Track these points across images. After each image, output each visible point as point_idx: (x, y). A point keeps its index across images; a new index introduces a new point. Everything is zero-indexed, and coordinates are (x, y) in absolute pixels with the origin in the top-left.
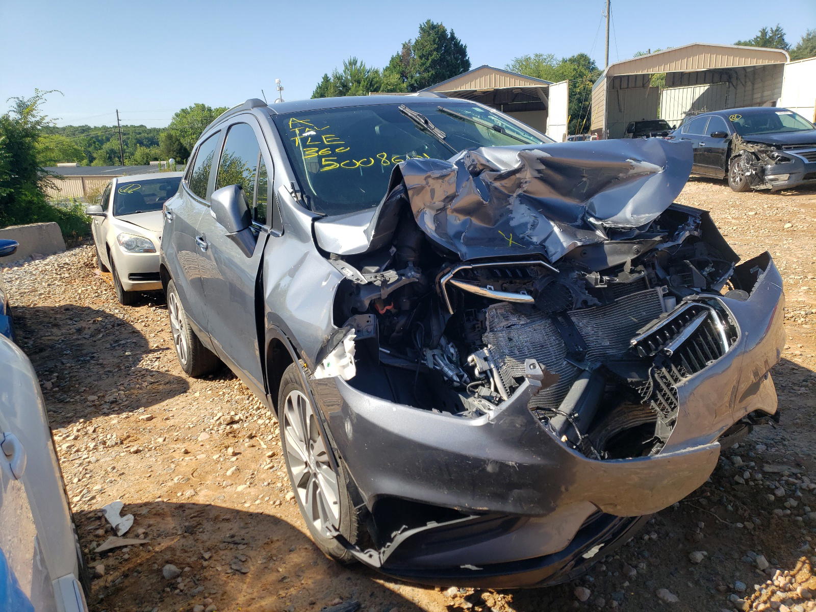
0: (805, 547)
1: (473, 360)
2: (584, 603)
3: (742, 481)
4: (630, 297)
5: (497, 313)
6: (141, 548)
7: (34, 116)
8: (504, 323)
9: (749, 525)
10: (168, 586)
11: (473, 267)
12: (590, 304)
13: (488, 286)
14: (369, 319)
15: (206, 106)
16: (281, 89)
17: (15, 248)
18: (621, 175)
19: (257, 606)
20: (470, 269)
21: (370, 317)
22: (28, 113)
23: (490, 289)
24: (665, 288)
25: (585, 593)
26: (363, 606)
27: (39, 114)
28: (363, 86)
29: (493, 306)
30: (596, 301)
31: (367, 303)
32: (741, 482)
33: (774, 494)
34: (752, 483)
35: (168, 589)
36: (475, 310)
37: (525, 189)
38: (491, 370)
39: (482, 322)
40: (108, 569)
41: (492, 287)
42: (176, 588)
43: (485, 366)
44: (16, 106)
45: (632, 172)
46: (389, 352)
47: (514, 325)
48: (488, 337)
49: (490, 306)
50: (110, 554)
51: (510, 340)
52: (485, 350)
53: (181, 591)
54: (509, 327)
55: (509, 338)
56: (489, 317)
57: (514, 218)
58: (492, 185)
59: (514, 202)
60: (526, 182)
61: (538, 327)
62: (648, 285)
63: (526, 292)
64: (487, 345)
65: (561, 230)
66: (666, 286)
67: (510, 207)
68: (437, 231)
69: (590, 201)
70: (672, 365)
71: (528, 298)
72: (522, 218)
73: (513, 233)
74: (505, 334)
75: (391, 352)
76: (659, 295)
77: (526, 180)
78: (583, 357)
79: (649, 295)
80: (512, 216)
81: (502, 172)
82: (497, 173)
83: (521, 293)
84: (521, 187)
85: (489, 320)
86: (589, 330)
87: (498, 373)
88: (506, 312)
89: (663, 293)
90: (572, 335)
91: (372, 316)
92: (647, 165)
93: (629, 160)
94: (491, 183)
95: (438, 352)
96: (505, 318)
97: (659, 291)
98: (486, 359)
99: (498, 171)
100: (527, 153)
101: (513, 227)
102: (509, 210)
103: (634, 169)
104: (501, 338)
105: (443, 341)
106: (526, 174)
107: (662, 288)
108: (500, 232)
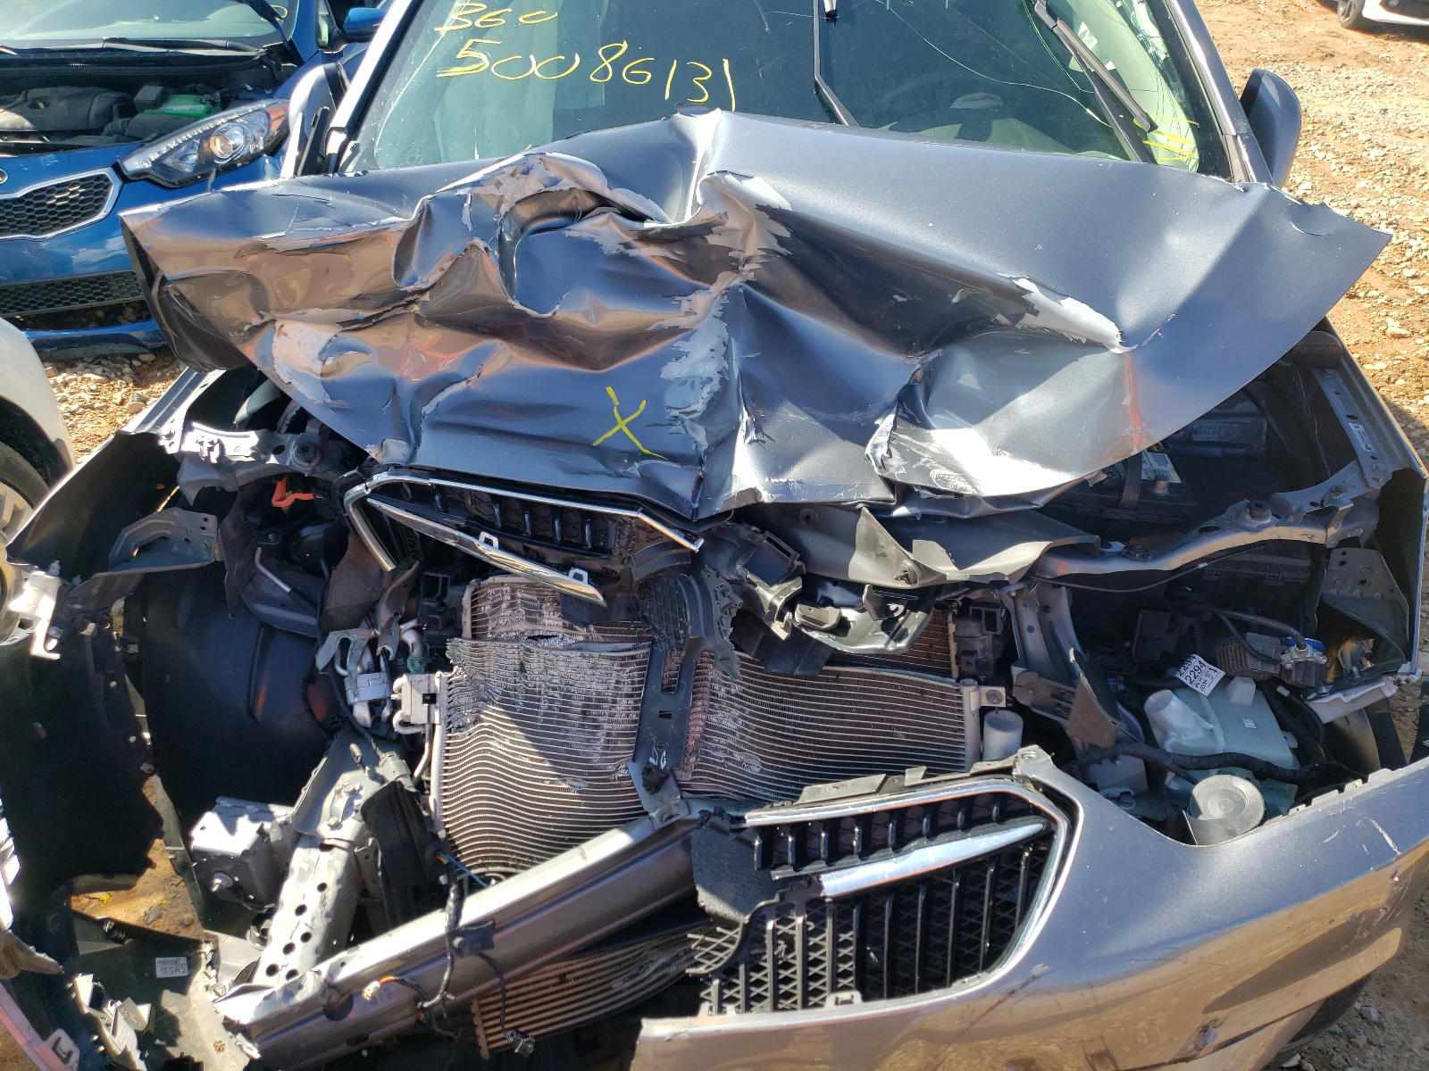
1: (403, 690)
8: (523, 626)
11: (432, 485)
13: (484, 536)
14: (202, 523)
18: (1003, 319)
20: (424, 486)
21: (206, 520)
23: (488, 542)
24: (997, 694)
29: (500, 579)
31: (193, 491)
36: (445, 580)
37: (750, 276)
38: (433, 730)
41: (495, 541)
43: (421, 712)
45: (1029, 321)
46: (287, 589)
47: (549, 637)
48: (462, 648)
49: (490, 580)
51: (522, 669)
52: (439, 678)
54: (535, 638)
55: (522, 664)
56: (473, 604)
57: (687, 354)
58: (631, 252)
59: (708, 311)
60: (747, 261)
61: (607, 663)
62: (955, 668)
63: (585, 574)
64: (449, 668)
65: (753, 435)
66: (1002, 690)
67: (683, 321)
68: (329, 379)
69: (931, 357)
70: (829, 921)
71: (586, 589)
72: (704, 361)
73: (656, 400)
74: (512, 655)
75: (294, 590)
76: (966, 709)
77: (748, 253)
78: (655, 781)
79: (932, 693)
80: (685, 346)
81: (647, 225)
82: (637, 225)
83: (573, 572)
84: (735, 269)
85: (473, 610)
86: (728, 719)
87: (442, 739)
88: (542, 601)
89: (986, 703)
90: (669, 716)
91: (212, 518)
92: (1078, 313)
93: (1024, 283)
94: (627, 246)
95: (359, 636)
96: (533, 615)
97: (965, 696)
98: (430, 699)
99: (641, 218)
100: (728, 185)
101: (668, 383)
102: (674, 331)
103: (1036, 313)
104: (500, 659)
105: (384, 614)
106: (744, 240)
107: (985, 689)
108: (610, 390)
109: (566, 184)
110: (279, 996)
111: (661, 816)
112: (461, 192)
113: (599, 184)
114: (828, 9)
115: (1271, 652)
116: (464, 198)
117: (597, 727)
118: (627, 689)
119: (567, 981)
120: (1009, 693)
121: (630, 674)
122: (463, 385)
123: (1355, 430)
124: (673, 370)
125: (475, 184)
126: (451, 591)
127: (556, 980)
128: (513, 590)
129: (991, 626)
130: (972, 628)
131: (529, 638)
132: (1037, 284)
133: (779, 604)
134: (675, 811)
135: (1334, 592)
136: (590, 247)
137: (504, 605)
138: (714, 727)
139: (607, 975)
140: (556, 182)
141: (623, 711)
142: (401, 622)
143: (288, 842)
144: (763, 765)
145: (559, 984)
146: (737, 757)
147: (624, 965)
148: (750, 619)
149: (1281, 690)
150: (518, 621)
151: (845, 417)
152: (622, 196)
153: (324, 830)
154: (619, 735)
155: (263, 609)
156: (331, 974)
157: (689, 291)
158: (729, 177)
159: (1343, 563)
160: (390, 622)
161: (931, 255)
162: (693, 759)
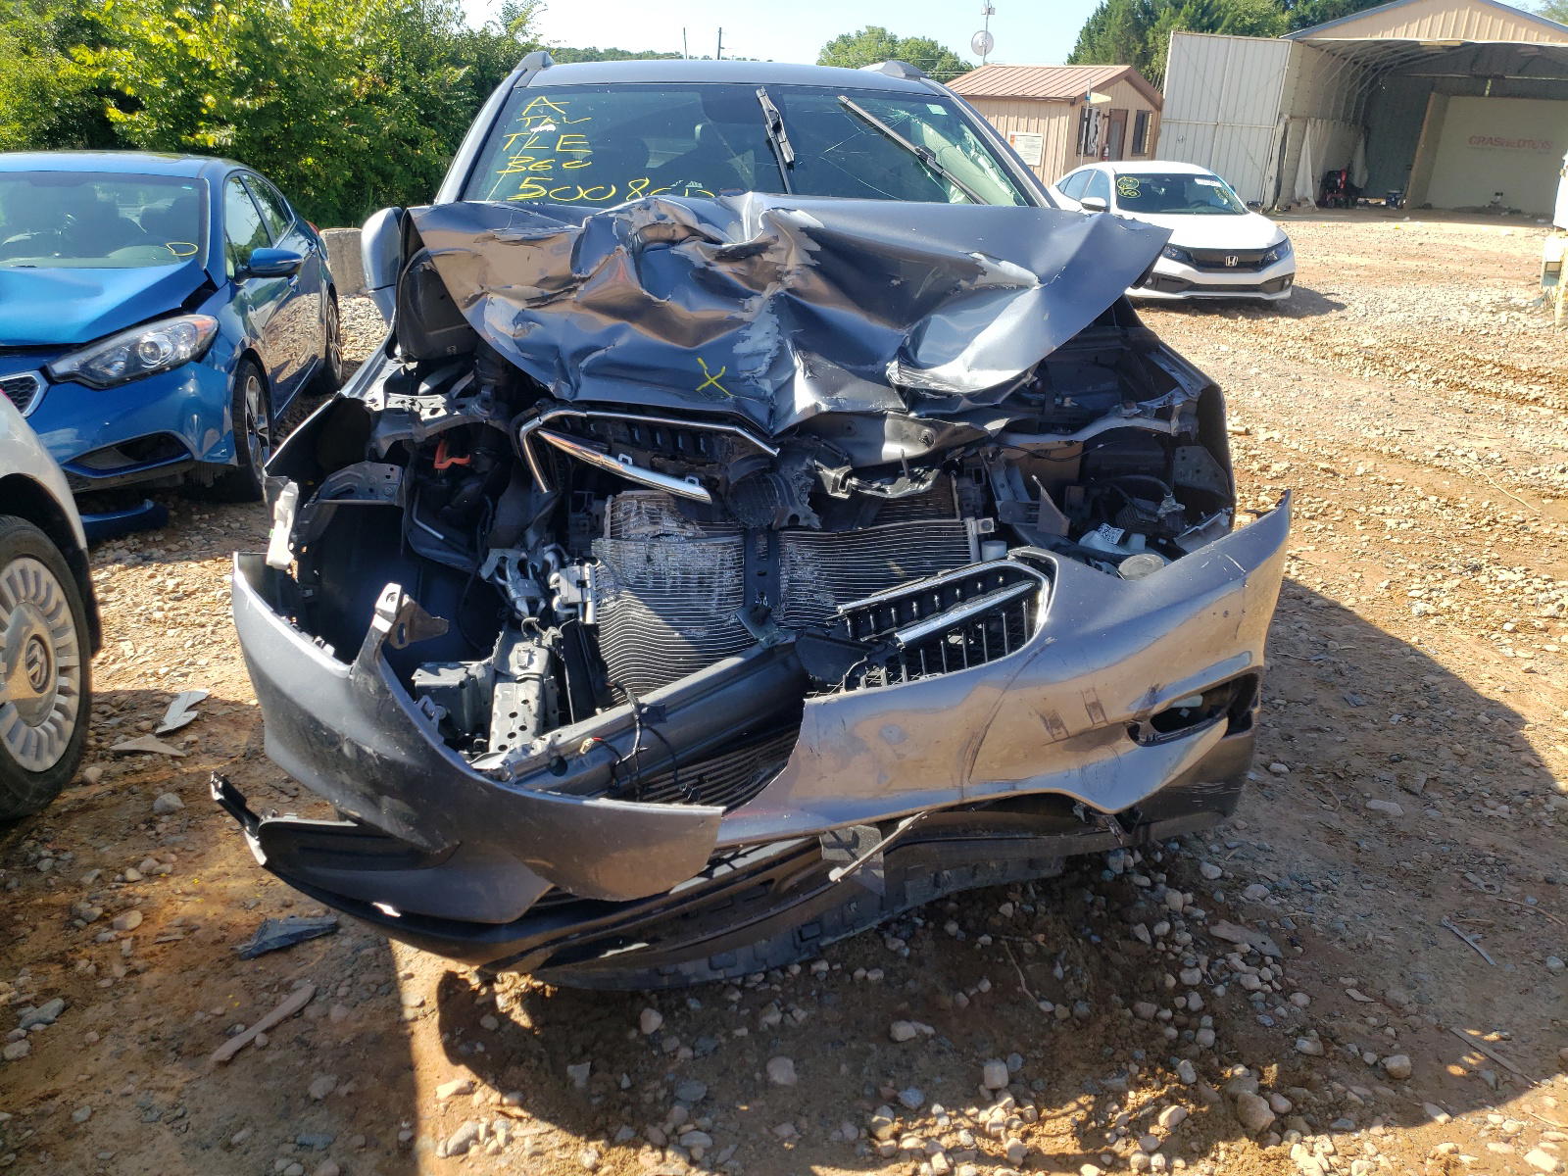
0: (1117, 1080)
1: (557, 581)
2: (646, 1037)
3: (1145, 936)
4: (908, 526)
5: (639, 508)
6: (170, 761)
7: (525, 34)
8: (648, 529)
9: (1062, 1012)
10: (145, 822)
11: (588, 416)
12: (803, 522)
13: (621, 456)
14: (389, 473)
15: (888, 33)
16: (990, 11)
17: (297, 265)
18: (964, 283)
19: (221, 885)
20: (582, 418)
21: (392, 469)
22: (516, 29)
23: (625, 461)
24: (989, 523)
25: (652, 1021)
26: (341, 931)
27: (533, 32)
28: (1186, 15)
29: (630, 493)
30: (816, 521)
31: (385, 446)
32: (1142, 938)
33: (1178, 978)
34: (1161, 946)
35: (143, 827)
36: (589, 495)
37: (790, 285)
38: (585, 605)
39: (597, 517)
40: (106, 776)
41: (630, 460)
42: (153, 828)
43: (575, 595)
44: (501, 12)
45: (981, 280)
46: (441, 537)
47: (667, 535)
48: (604, 546)
49: (624, 493)
50: (127, 757)
51: (649, 559)
52: (587, 568)
53: (158, 834)
54: (658, 536)
55: (648, 557)
56: (612, 512)
57: (749, 338)
58: (710, 268)
59: (761, 308)
60: (788, 273)
61: (712, 548)
62: (958, 512)
63: (697, 480)
64: (593, 561)
65: (808, 374)
66: (991, 520)
67: (746, 316)
68: (518, 338)
69: (914, 327)
70: (903, 667)
71: (698, 492)
72: (763, 340)
73: (731, 366)
74: (642, 548)
75: (445, 537)
76: (970, 534)
77: (788, 268)
78: (761, 618)
79: (945, 529)
80: (747, 333)
81: (724, 246)
82: (718, 247)
83: (687, 479)
84: (780, 280)
85: (612, 518)
86: (807, 572)
87: (595, 611)
88: (661, 509)
89: (982, 532)
90: (764, 574)
91: (397, 468)
92: (1010, 268)
93: (976, 255)
94: (708, 264)
95: (514, 555)
96: (654, 520)
97: (969, 526)
98: (581, 584)
99: (720, 243)
100: (781, 217)
101: (738, 356)
102: (741, 322)
103: (984, 273)
104: (633, 554)
105: (531, 538)
106: (787, 257)
107: (981, 521)
108: (700, 360)
109: (670, 219)
110: (519, 751)
111: (768, 640)
112: (610, 215)
113: (692, 222)
114: (788, 160)
115: (1151, 509)
116: (613, 219)
117: (712, 591)
118: (729, 564)
119: (704, 782)
120: (996, 520)
121: (730, 555)
122: (603, 351)
123: (1177, 376)
124: (741, 348)
125: (618, 212)
126: (596, 503)
127: (696, 781)
128: (639, 502)
129: (979, 480)
130: (967, 482)
131: (653, 537)
132: (985, 255)
133: (840, 477)
134: (776, 637)
135: (1182, 480)
136: (684, 261)
137: (632, 514)
138: (798, 581)
139: (733, 778)
140: (664, 217)
141: (729, 579)
142: (544, 545)
143: (489, 681)
144: (836, 595)
145: (698, 784)
146: (816, 596)
147: (744, 769)
148: (819, 498)
149: (1161, 541)
150: (644, 525)
151: (863, 368)
152: (705, 229)
153: (515, 670)
154: (728, 595)
155: (424, 551)
156: (553, 741)
157: (749, 295)
158: (780, 211)
159: (1184, 458)
160: (536, 544)
161: (916, 248)
162: (783, 605)
